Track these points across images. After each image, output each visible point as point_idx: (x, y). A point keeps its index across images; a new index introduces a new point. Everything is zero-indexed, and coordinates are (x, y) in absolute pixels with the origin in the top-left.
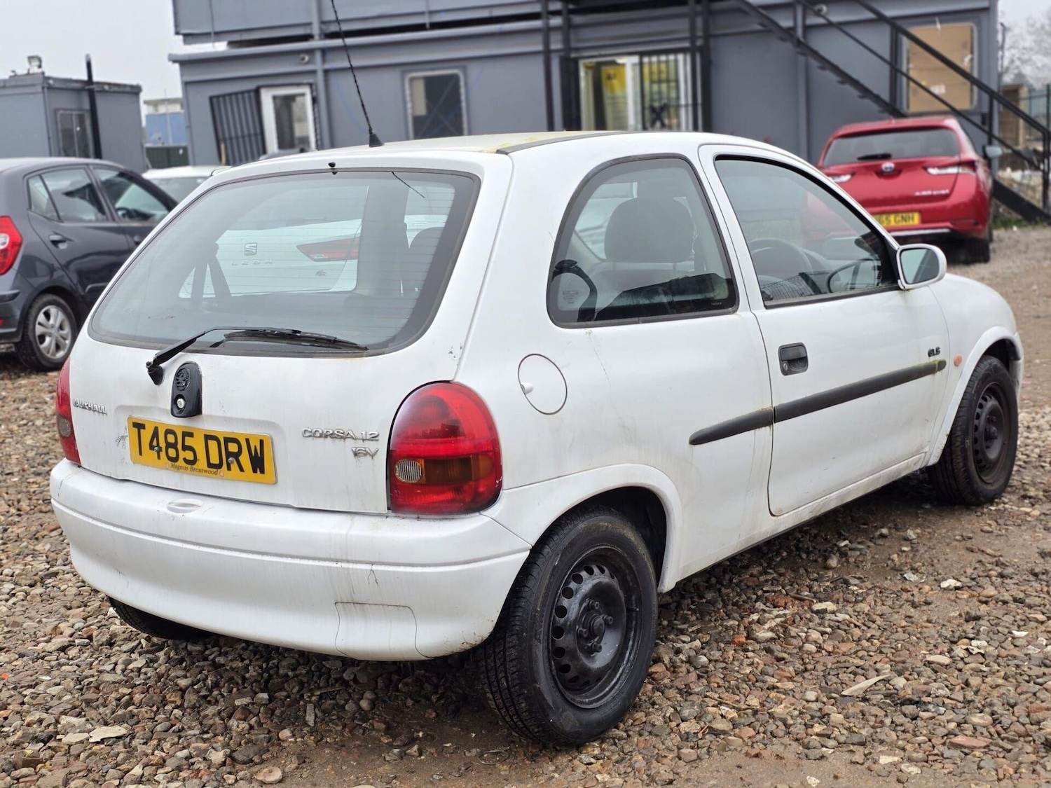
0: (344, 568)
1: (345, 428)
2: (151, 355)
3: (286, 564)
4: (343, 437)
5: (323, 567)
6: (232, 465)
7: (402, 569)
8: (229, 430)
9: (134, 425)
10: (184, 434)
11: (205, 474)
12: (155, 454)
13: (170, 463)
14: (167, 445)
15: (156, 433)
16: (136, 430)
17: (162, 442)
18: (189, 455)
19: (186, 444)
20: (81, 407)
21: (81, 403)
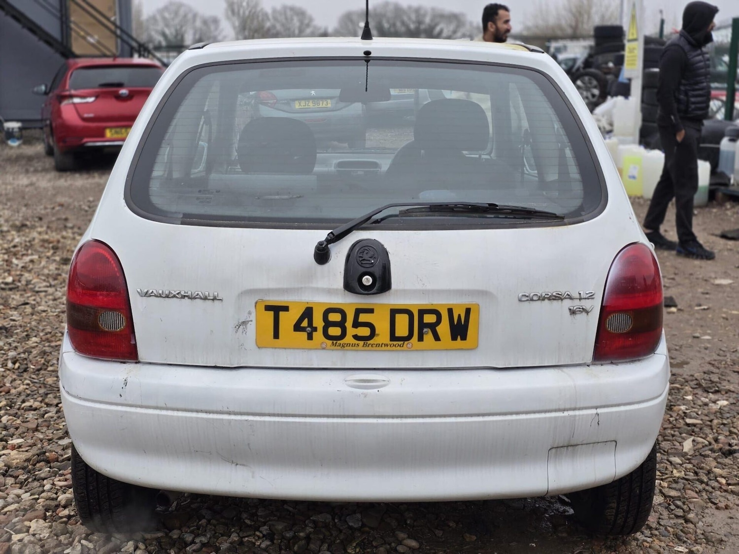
0: (571, 416)
1: (563, 290)
2: (322, 235)
3: (512, 420)
4: (558, 298)
5: (550, 418)
6: (425, 337)
7: (622, 408)
8: (427, 303)
9: (268, 308)
10: (358, 312)
11: (384, 348)
12: (304, 335)
13: (330, 342)
14: (328, 324)
15: (308, 313)
16: (272, 313)
17: (318, 322)
18: (365, 331)
19: (360, 320)
20: (160, 296)
21: (161, 292)
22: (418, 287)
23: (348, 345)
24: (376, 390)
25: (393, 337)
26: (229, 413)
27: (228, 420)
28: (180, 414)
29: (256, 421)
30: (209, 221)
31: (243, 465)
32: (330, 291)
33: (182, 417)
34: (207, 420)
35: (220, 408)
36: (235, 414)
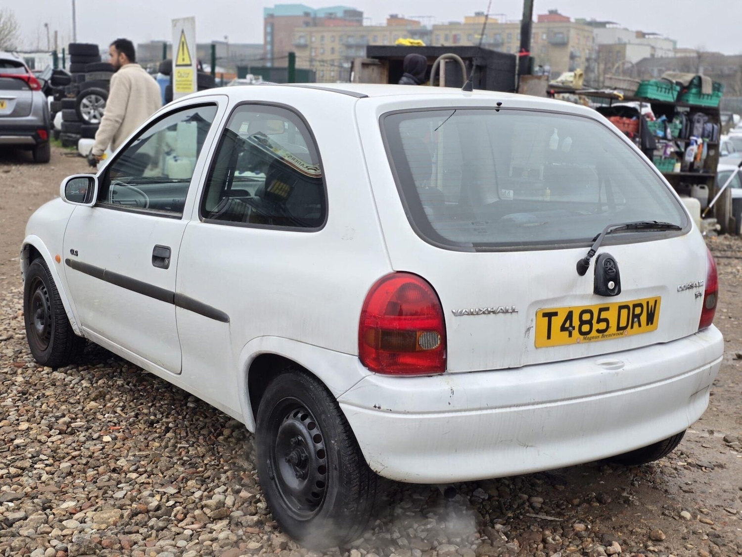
0: (703, 371)
1: (693, 281)
6: (634, 325)
8: (636, 299)
9: (545, 315)
10: (601, 310)
11: (613, 337)
12: (566, 333)
13: (582, 337)
14: (582, 323)
15: (570, 316)
16: (547, 318)
17: (576, 322)
18: (603, 326)
19: (601, 317)
20: (472, 314)
21: (472, 310)
22: (634, 287)
23: (593, 338)
24: (621, 369)
25: (619, 328)
26: (533, 404)
27: (533, 409)
28: (497, 411)
29: (552, 407)
30: (497, 248)
31: (532, 446)
32: (583, 297)
33: (499, 413)
34: (518, 412)
35: (528, 401)
36: (538, 403)
